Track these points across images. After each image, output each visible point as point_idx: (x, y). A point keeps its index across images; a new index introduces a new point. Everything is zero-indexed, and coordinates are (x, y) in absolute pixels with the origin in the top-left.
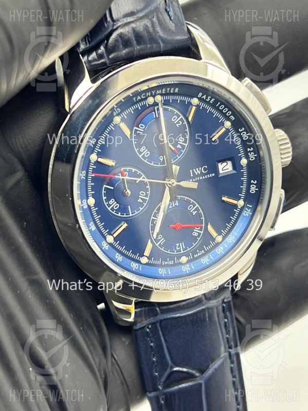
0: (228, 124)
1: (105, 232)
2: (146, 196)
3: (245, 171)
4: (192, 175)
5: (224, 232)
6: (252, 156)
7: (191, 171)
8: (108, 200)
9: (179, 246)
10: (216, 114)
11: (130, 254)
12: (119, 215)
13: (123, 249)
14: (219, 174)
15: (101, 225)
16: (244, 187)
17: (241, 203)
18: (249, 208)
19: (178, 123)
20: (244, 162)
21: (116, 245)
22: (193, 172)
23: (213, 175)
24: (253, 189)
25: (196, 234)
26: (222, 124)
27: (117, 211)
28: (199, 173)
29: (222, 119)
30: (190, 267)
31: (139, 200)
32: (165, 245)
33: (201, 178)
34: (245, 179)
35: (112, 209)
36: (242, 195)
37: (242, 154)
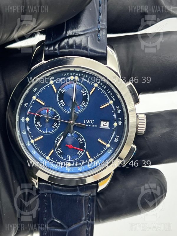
0: (111, 102)
1: (31, 137)
2: (57, 126)
3: (114, 129)
4: (85, 123)
5: (95, 158)
6: (120, 123)
7: (85, 120)
8: (36, 121)
9: (69, 157)
10: (106, 95)
11: (41, 152)
12: (41, 131)
13: (38, 149)
14: (100, 127)
15: (29, 133)
16: (112, 138)
17: (108, 145)
18: (111, 149)
19: (84, 93)
20: (115, 124)
21: (35, 145)
22: (86, 121)
23: (97, 126)
24: (116, 140)
25: (79, 154)
26: (108, 101)
27: (40, 129)
28: (89, 123)
29: (109, 98)
30: (71, 169)
31: (53, 127)
32: (61, 154)
33: (89, 126)
34: (113, 133)
35: (38, 127)
36: (110, 142)
37: (115, 120)
